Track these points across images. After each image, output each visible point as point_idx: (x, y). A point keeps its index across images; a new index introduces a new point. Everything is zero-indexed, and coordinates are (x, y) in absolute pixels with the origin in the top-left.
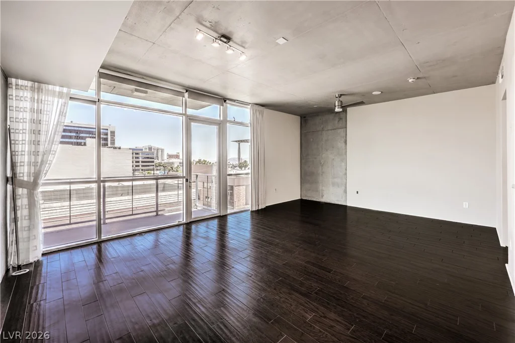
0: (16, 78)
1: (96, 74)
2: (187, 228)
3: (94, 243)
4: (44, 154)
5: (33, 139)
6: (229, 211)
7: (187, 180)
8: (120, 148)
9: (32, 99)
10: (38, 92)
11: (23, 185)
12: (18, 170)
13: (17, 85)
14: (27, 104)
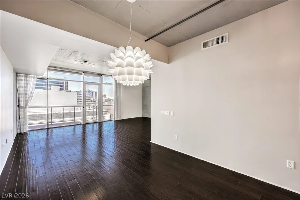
0: (20, 74)
1: (47, 69)
2: (84, 126)
3: (46, 129)
4: (28, 98)
5: (25, 93)
6: (103, 120)
8: (70, 91)
9: (25, 80)
10: (27, 78)
11: (22, 107)
12: (20, 103)
13: (20, 76)
14: (23, 82)
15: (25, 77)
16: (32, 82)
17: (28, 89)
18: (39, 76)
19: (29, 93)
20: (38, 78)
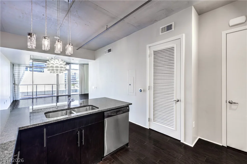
0: (15, 64)
2: (57, 98)
3: (32, 98)
4: (20, 79)
5: (18, 76)
7: (57, 85)
9: (18, 68)
11: (16, 85)
12: (15, 82)
13: (15, 66)
14: (17, 69)
15: (18, 66)
16: (23, 69)
17: (20, 74)
18: (26, 66)
19: (21, 76)
20: (26, 67)
